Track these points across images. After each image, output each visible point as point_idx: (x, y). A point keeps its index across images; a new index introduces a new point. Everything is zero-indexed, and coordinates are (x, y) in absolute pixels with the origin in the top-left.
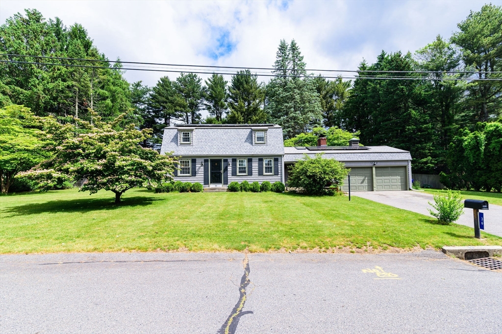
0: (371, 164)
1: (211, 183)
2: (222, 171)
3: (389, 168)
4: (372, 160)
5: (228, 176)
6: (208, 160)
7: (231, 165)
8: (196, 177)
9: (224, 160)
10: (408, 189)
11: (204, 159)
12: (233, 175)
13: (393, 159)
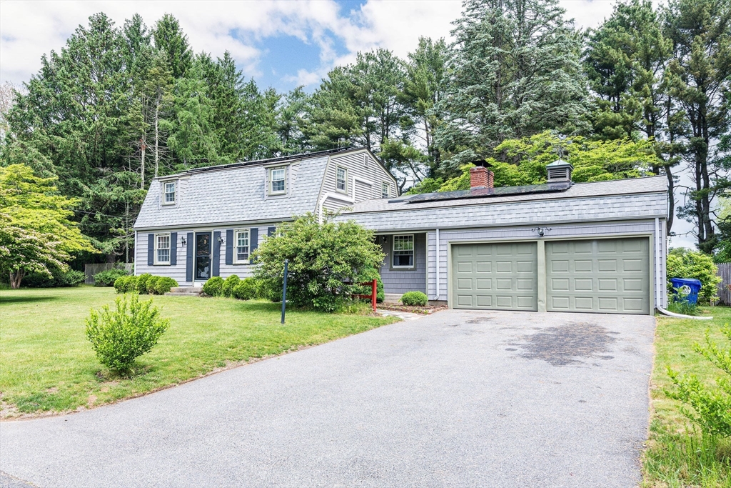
0: (531, 233)
1: (195, 279)
2: (212, 256)
3: (594, 244)
4: (535, 220)
5: (221, 266)
6: (192, 234)
7: (225, 244)
8: (177, 266)
9: (215, 233)
10: (652, 311)
11: (186, 232)
12: (227, 264)
13: (601, 216)
